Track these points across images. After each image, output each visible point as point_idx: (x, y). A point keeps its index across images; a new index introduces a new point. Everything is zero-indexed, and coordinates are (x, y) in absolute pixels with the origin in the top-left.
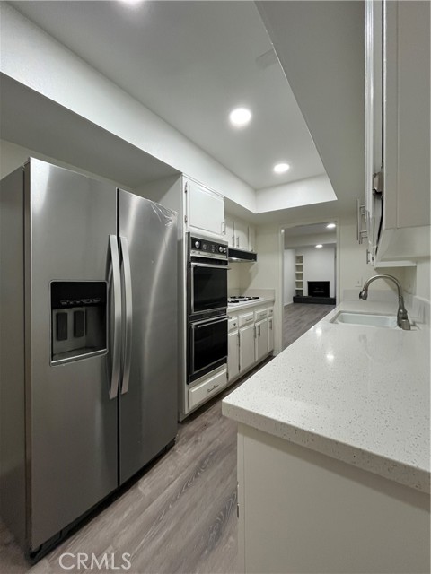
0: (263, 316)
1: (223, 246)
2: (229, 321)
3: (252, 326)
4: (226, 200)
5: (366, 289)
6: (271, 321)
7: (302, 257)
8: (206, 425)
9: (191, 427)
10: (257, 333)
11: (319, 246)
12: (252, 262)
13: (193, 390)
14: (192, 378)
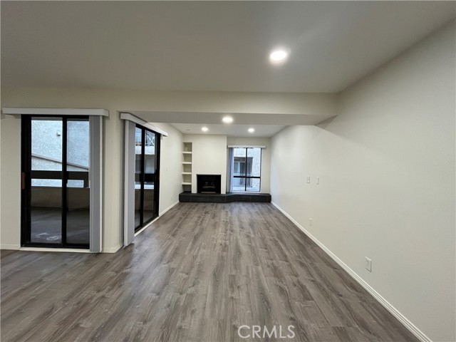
7: (191, 144)
11: (205, 130)
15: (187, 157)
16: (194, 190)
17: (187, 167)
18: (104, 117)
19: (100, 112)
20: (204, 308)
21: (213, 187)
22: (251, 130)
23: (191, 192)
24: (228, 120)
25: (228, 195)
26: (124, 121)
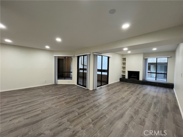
7: (125, 58)
15: (124, 64)
16: (127, 77)
17: (124, 68)
18: (90, 55)
19: (88, 53)
20: (101, 109)
21: (136, 77)
22: (155, 49)
23: (125, 78)
24: (125, 49)
25: (144, 81)
26: (94, 55)
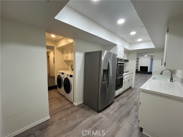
0: (130, 77)
1: (123, 60)
2: (124, 77)
3: (127, 79)
4: (124, 48)
5: (162, 72)
6: (132, 78)
7: (139, 58)
8: (119, 100)
9: (116, 100)
10: (129, 81)
11: (146, 56)
12: (128, 62)
13: (117, 92)
14: (116, 89)
17: (137, 64)
21: (145, 70)
23: (138, 71)
25: (150, 72)
